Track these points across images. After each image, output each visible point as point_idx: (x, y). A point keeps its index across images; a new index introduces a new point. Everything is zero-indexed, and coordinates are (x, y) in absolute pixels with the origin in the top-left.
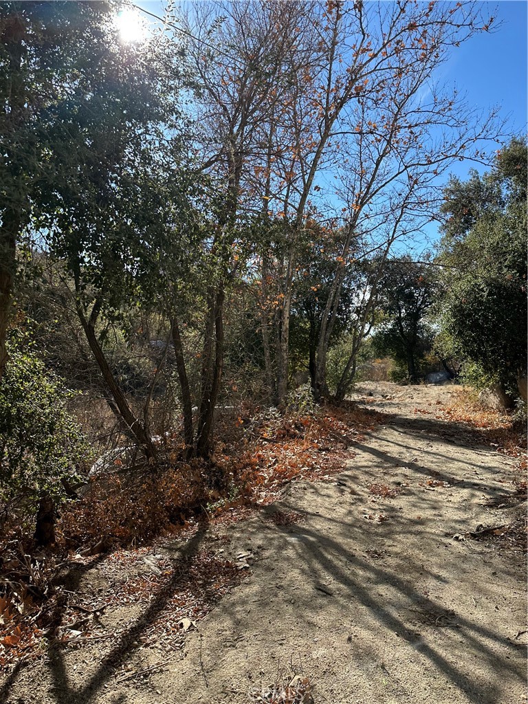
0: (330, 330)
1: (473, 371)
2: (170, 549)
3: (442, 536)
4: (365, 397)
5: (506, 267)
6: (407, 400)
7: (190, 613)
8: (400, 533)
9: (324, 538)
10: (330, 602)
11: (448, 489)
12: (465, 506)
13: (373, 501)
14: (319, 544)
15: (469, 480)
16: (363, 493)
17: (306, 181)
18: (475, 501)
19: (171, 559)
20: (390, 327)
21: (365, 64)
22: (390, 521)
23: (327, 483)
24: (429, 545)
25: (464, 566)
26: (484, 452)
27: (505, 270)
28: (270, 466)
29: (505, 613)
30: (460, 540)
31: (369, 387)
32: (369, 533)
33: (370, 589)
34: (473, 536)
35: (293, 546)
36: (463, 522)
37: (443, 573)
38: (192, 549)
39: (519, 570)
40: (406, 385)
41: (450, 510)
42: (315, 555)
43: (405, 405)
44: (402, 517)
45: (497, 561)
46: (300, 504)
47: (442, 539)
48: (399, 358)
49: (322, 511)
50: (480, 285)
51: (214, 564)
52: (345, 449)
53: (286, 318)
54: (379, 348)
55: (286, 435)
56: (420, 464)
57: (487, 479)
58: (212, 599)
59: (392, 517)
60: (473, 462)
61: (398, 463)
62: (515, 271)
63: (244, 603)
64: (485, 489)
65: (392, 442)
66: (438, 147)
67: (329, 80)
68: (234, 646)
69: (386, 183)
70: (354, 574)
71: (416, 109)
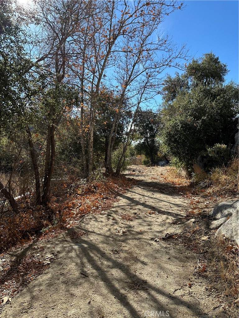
0: (114, 142)
1: (175, 161)
2: (12, 255)
3: (149, 240)
4: (131, 172)
5: (189, 115)
6: (149, 174)
7: (10, 293)
8: (130, 239)
9: (92, 245)
10: (86, 281)
11: (157, 215)
12: (163, 224)
13: (122, 223)
14: (89, 249)
15: (167, 211)
16: (118, 219)
17: (100, 72)
18: (168, 221)
19: (10, 261)
20: (143, 141)
21: (127, 19)
22: (128, 233)
23: (102, 215)
24: (142, 245)
25: (157, 255)
26: (176, 197)
27: (188, 117)
28: (78, 208)
29: (170, 279)
30: (157, 242)
31: (133, 168)
32: (116, 240)
33: (108, 272)
34: (164, 239)
35: (75, 250)
36: (161, 232)
37: (146, 260)
38: (23, 254)
39: (181, 256)
40: (149, 166)
41: (156, 226)
42: (85, 254)
43: (148, 176)
44: (133, 231)
45: (172, 252)
46: (87, 226)
47: (149, 241)
48: (147, 155)
49: (96, 230)
50: (178, 123)
51: (32, 263)
52: (115, 197)
53: (92, 137)
54: (138, 151)
55: (89, 192)
56: (147, 203)
57: (175, 210)
58: (24, 283)
59: (129, 231)
60: (171, 202)
61: (137, 203)
62: (192, 117)
63: (40, 285)
64: (173, 215)
65: (137, 193)
66: (160, 60)
67: (111, 26)
68: (27, 312)
69: (137, 76)
70: (102, 264)
71: (150, 43)
